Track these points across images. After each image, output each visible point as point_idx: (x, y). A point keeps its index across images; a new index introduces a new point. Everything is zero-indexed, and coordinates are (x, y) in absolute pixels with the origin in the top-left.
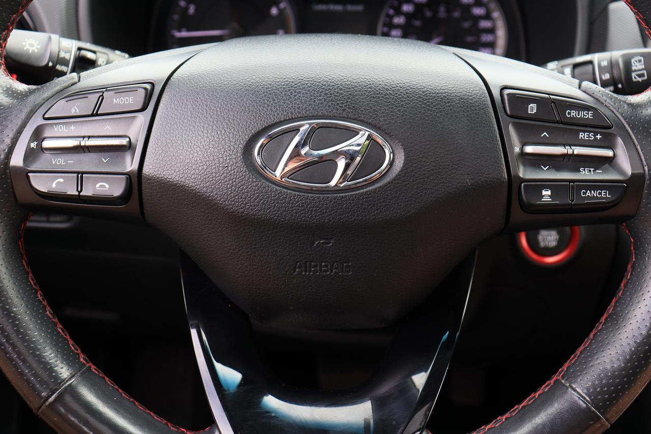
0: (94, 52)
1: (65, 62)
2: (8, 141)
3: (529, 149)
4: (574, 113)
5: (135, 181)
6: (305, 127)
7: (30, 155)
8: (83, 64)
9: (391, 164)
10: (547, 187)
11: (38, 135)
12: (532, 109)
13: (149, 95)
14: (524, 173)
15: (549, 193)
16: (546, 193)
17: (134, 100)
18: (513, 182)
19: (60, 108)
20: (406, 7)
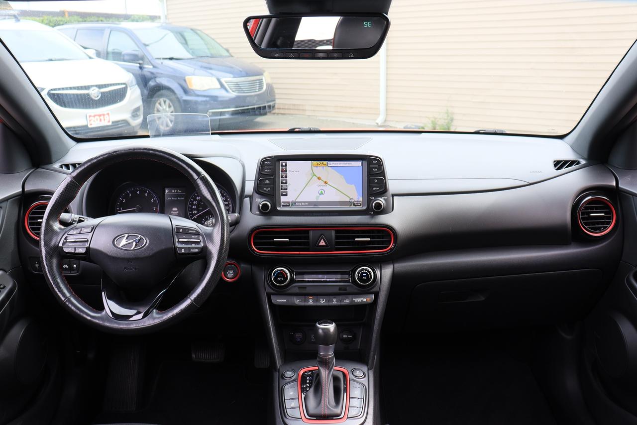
0: (84, 218)
1: (75, 221)
2: (59, 240)
3: (180, 240)
4: (192, 231)
5: (88, 249)
6: (127, 235)
7: (64, 243)
8: (80, 221)
9: (146, 243)
11: (66, 238)
12: (181, 230)
13: (92, 229)
14: (177, 245)
16: (183, 250)
17: (89, 230)
18: (175, 248)
19: (72, 232)
20: (197, 198)
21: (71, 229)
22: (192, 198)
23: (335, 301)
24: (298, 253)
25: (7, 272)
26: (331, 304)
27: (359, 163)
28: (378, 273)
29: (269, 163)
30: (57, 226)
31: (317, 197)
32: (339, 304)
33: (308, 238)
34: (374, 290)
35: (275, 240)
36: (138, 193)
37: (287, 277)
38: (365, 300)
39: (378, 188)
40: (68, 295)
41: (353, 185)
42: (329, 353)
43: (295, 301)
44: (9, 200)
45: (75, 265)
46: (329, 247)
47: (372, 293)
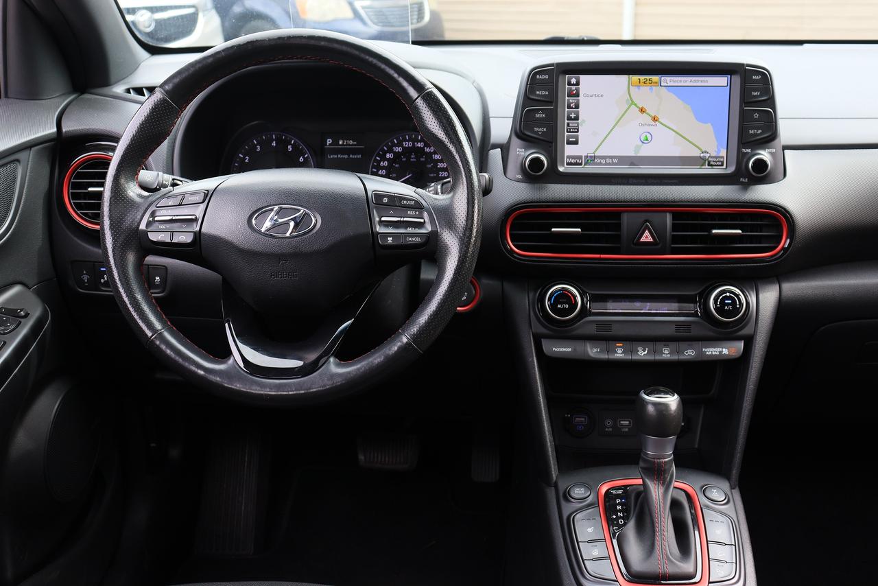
0: (181, 181)
1: (165, 186)
2: (139, 217)
3: (383, 219)
4: (405, 202)
5: (198, 235)
6: (276, 208)
7: (149, 224)
8: (174, 185)
9: (315, 225)
10: (390, 236)
11: (153, 214)
12: (385, 200)
13: (206, 196)
14: (379, 229)
15: (391, 239)
16: (390, 239)
17: (199, 198)
18: (374, 235)
19: (163, 202)
20: (388, 156)
21: (164, 196)
22: (378, 155)
23: (666, 352)
24: (598, 256)
25: (30, 289)
26: (658, 358)
27: (722, 80)
28: (752, 300)
29: (546, 77)
30: (133, 191)
31: (638, 148)
32: (675, 357)
33: (618, 227)
34: (747, 331)
35: (553, 229)
36: (274, 144)
37: (576, 304)
38: (725, 351)
39: (760, 131)
40: (158, 326)
41: (710, 124)
42: (664, 451)
43: (589, 350)
44: (33, 149)
45: (157, 278)
46: (660, 246)
47: (738, 339)
